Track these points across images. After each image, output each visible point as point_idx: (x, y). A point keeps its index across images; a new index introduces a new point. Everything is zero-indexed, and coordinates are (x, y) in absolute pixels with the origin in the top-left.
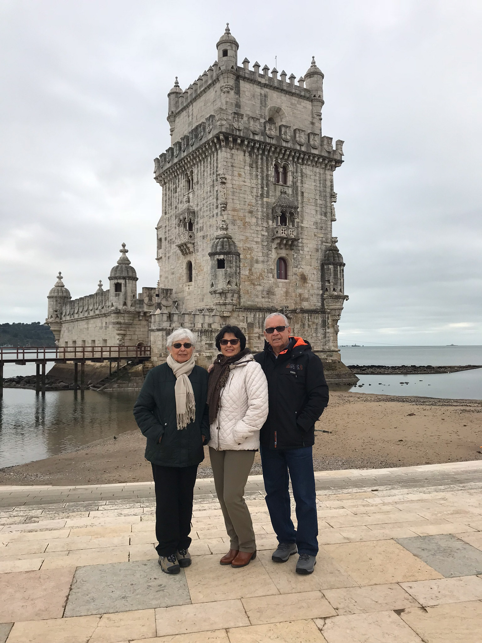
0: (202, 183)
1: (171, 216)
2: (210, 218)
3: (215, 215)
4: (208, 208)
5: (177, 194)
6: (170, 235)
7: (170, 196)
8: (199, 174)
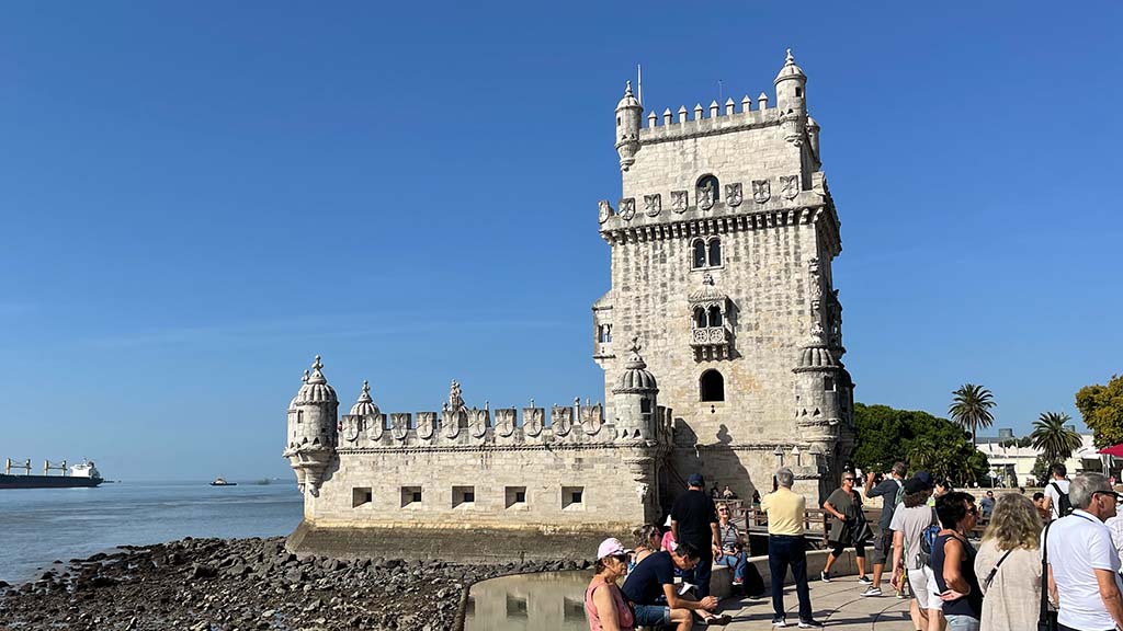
0: (752, 262)
1: (647, 296)
2: (779, 314)
3: (795, 314)
4: (773, 300)
5: (668, 266)
6: (643, 323)
7: (642, 264)
8: (742, 248)
